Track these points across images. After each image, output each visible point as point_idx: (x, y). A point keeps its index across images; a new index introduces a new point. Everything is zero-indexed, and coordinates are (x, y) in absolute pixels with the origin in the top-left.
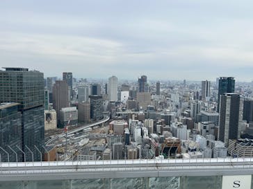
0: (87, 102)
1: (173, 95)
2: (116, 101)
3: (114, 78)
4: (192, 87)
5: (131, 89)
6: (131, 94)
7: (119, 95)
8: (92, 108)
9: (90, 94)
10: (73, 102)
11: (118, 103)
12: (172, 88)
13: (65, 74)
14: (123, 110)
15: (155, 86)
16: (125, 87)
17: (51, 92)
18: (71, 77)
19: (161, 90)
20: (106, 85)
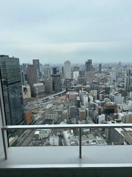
1: (111, 73)
2: (70, 78)
3: (68, 63)
4: (126, 67)
5: (80, 70)
6: (80, 73)
7: (72, 74)
8: (54, 84)
9: (51, 74)
10: (41, 80)
11: (71, 80)
12: (110, 68)
13: (34, 61)
14: (75, 85)
15: (98, 67)
16: (76, 68)
17: (26, 73)
18: (38, 62)
19: (102, 70)
20: (63, 67)
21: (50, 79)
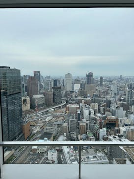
0: (51, 92)
1: (112, 86)
2: (71, 91)
3: (69, 75)
4: (127, 80)
5: (81, 82)
6: (81, 85)
7: (73, 87)
8: (54, 95)
9: (52, 86)
10: (41, 92)
12: (111, 81)
13: (35, 73)
14: (76, 97)
15: (99, 80)
16: (77, 81)
17: (26, 85)
18: (40, 74)
19: (103, 83)
20: (64, 80)
21: (50, 91)
